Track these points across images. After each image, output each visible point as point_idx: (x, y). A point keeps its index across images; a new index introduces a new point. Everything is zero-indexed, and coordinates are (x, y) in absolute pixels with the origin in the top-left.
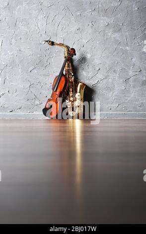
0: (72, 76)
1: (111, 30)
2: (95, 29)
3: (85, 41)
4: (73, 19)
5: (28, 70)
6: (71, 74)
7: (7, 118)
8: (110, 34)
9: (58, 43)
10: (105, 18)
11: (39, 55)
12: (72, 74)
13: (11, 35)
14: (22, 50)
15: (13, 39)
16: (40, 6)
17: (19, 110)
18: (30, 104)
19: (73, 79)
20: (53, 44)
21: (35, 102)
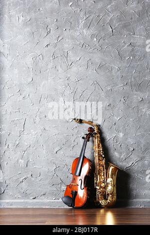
0: (103, 158)
1: (146, 106)
2: (128, 105)
3: (117, 119)
4: (103, 94)
5: (53, 151)
6: (101, 156)
7: (29, 207)
8: (144, 110)
9: (87, 121)
10: (138, 93)
11: (65, 135)
12: (103, 156)
13: (35, 113)
14: (47, 129)
15: (37, 117)
16: (67, 82)
17: (43, 197)
18: (55, 189)
19: (104, 161)
20: (81, 121)
21: (61, 187)
